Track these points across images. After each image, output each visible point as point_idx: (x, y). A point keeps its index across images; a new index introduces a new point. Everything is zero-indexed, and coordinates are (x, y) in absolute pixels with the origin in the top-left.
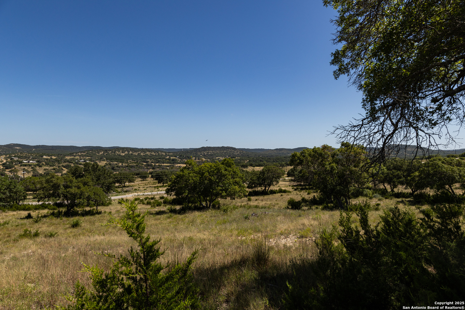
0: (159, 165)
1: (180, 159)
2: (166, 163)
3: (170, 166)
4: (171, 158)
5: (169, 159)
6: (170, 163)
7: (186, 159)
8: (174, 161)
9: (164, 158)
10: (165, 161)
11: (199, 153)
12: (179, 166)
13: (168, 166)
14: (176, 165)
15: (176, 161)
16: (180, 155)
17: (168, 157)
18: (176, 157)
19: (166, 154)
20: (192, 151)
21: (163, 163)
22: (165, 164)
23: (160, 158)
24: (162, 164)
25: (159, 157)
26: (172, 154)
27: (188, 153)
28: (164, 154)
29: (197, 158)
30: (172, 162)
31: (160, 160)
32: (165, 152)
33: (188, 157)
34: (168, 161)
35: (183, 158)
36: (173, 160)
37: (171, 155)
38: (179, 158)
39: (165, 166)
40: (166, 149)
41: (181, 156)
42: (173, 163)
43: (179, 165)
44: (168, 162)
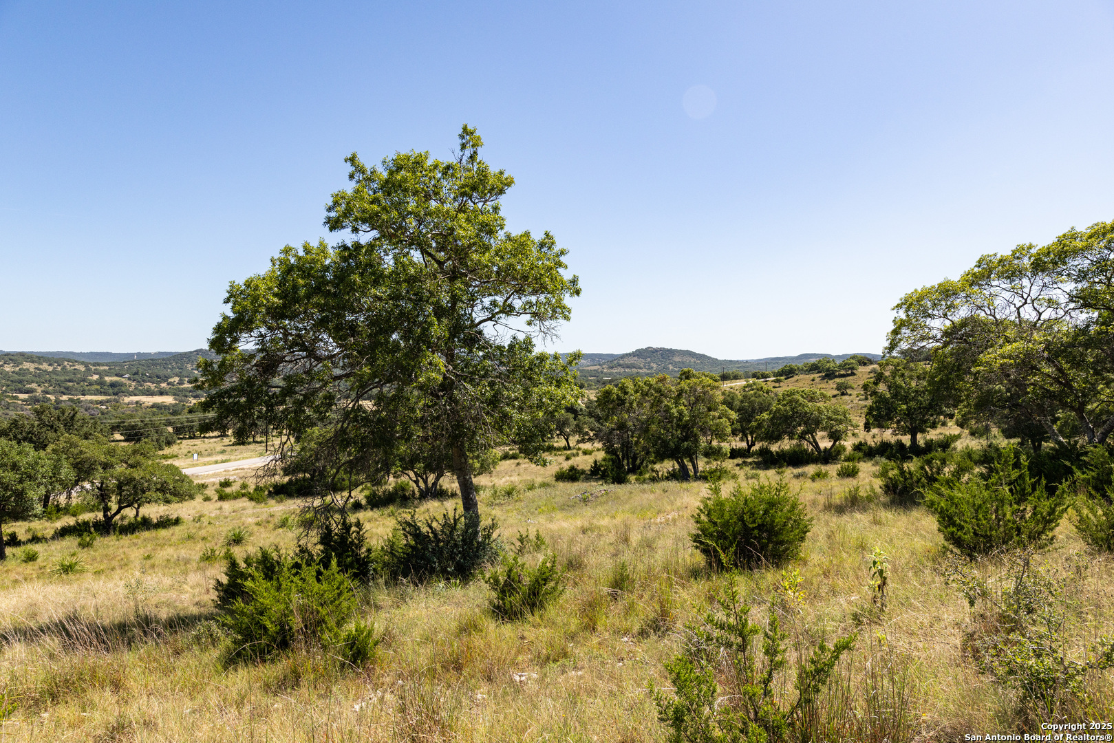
0: (71, 400)
1: (134, 381)
2: (91, 394)
3: (108, 401)
4: (107, 379)
5: (101, 383)
6: (105, 394)
7: (153, 383)
8: (116, 389)
9: (84, 380)
10: (87, 388)
11: (189, 365)
12: (137, 402)
13: (101, 403)
14: (127, 400)
15: (123, 389)
16: (135, 370)
17: (96, 377)
18: (121, 376)
19: (88, 370)
20: (169, 360)
21: (84, 395)
22: (89, 397)
23: (70, 381)
24: (82, 398)
25: (67, 378)
26: (107, 368)
27: (156, 365)
28: (82, 368)
29: (187, 379)
30: (111, 391)
31: (70, 384)
32: (82, 363)
33: (158, 377)
34: (98, 387)
35: (144, 381)
36: (113, 385)
37: (105, 370)
38: (129, 379)
39: (91, 402)
40: (81, 354)
41: (136, 373)
42: (115, 394)
43: (135, 399)
44: (97, 390)
